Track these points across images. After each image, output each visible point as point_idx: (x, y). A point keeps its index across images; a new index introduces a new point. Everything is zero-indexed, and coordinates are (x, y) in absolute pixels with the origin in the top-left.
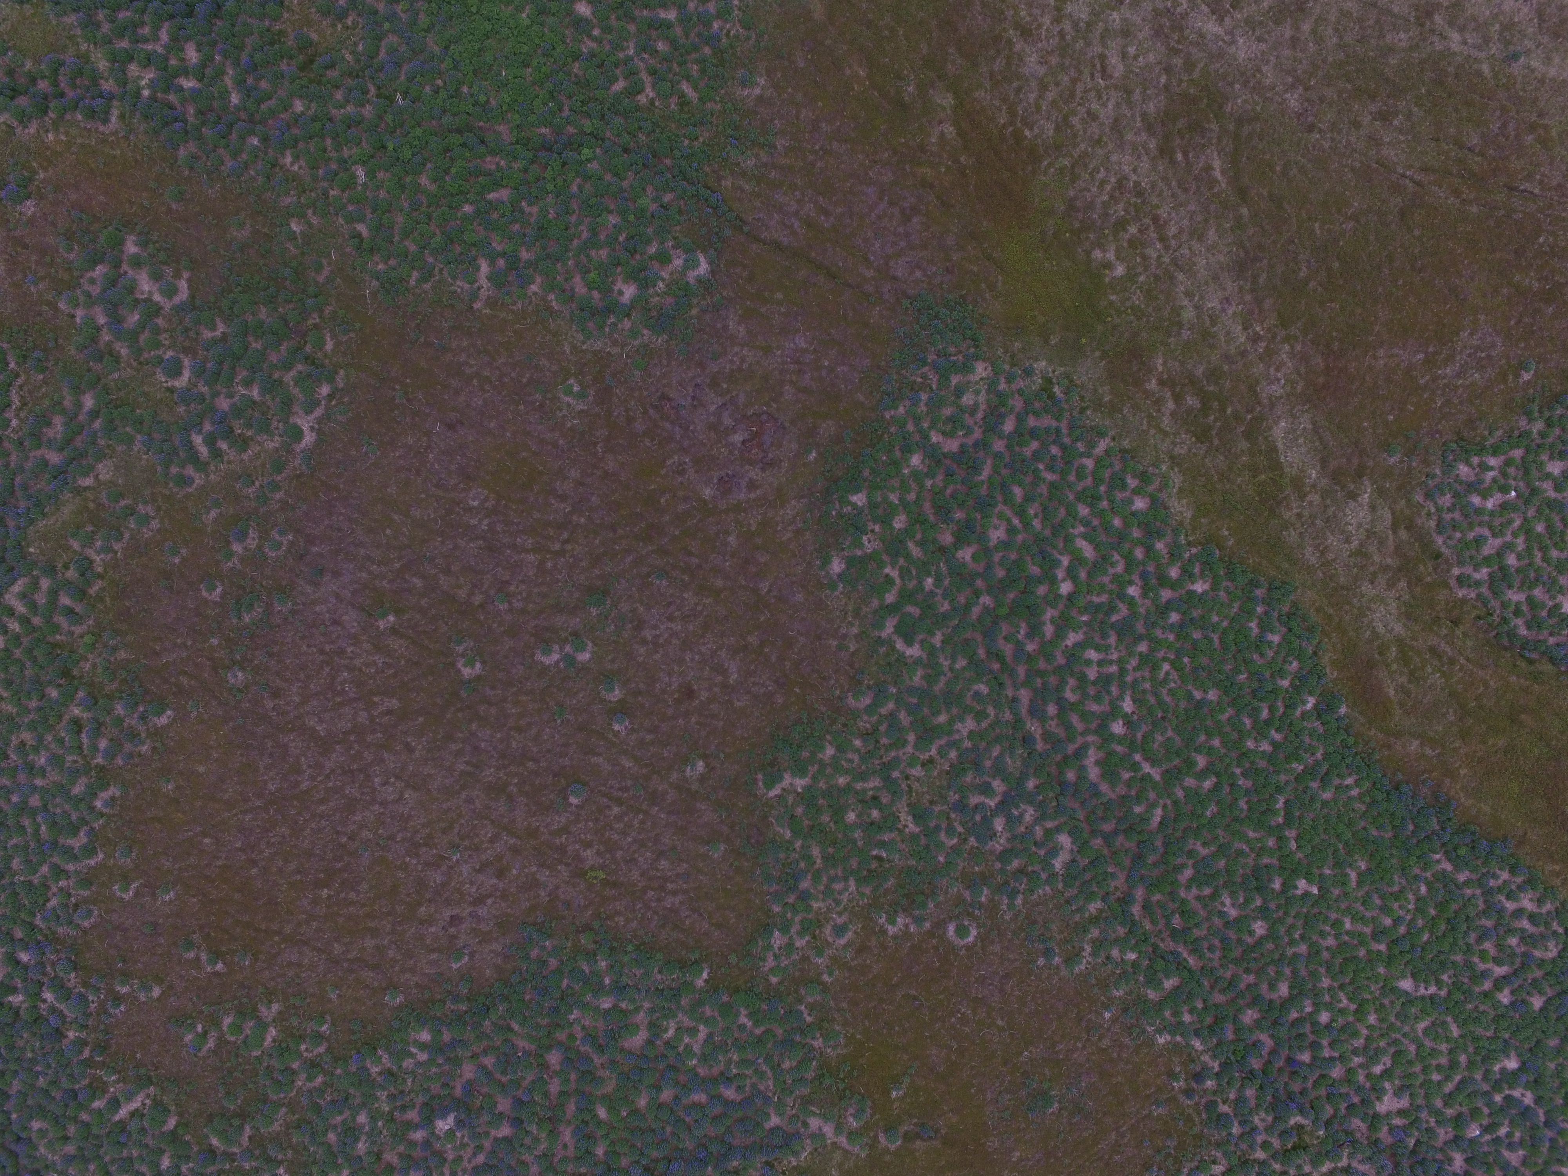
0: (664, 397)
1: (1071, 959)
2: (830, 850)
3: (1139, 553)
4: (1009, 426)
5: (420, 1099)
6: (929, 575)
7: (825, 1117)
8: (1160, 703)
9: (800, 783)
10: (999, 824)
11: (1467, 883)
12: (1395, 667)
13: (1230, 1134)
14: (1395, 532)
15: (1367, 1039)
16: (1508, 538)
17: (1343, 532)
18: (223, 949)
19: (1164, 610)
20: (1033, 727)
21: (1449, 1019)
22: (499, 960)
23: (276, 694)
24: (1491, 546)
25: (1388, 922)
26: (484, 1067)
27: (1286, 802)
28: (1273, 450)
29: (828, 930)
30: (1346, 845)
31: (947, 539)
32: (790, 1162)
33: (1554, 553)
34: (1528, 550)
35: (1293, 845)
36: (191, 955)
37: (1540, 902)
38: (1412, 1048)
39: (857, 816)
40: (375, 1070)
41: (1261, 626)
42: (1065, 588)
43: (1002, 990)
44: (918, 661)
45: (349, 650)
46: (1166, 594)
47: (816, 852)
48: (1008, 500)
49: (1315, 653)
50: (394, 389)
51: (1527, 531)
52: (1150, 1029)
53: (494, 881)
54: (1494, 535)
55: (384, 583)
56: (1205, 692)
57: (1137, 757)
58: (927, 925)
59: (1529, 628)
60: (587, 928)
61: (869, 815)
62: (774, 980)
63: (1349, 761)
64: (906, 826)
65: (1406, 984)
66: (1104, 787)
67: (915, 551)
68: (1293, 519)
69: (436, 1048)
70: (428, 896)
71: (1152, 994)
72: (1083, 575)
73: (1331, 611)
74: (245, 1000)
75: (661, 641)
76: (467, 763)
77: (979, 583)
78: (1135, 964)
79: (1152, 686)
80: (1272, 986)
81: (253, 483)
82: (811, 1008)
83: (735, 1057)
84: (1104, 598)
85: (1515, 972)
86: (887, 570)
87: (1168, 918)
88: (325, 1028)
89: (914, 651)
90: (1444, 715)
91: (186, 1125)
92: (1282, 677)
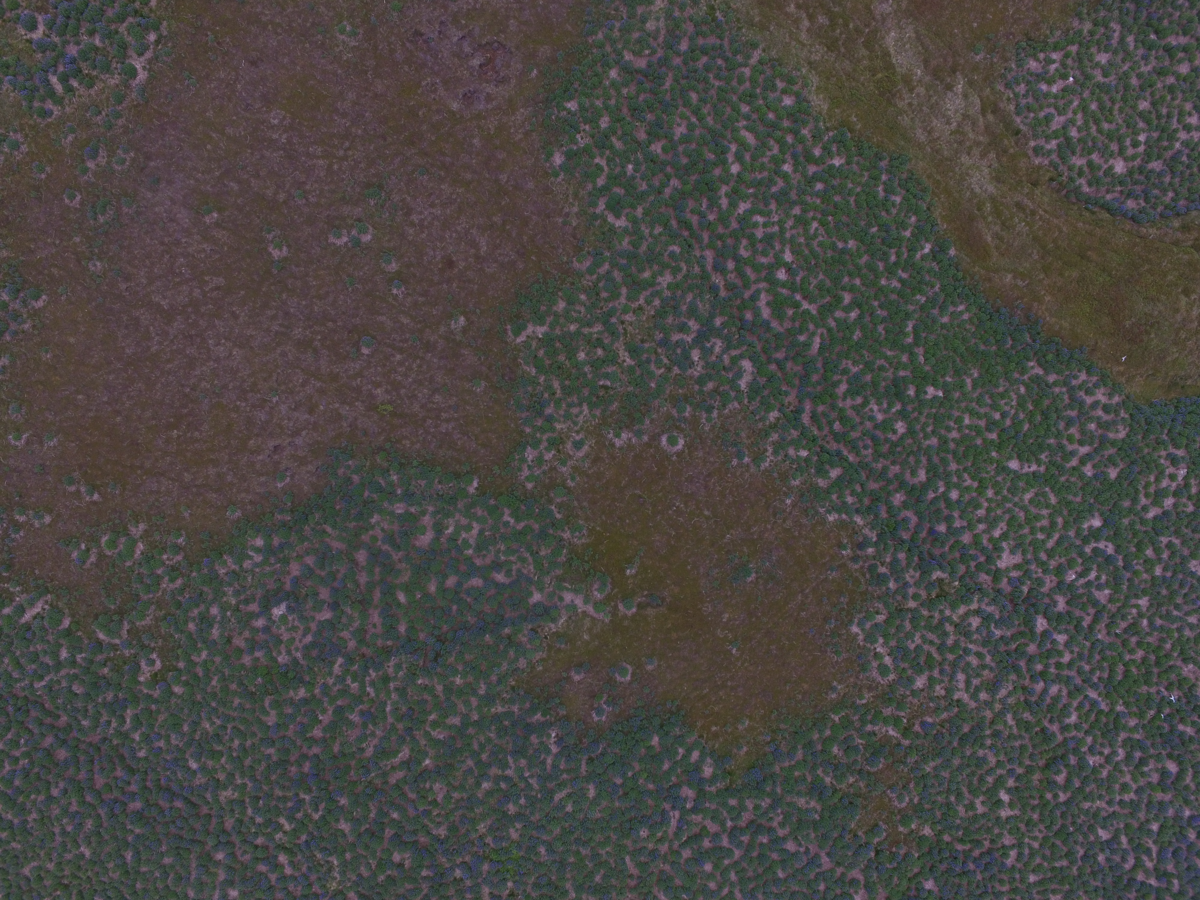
0: (418, 34)
1: (758, 457)
2: (567, 383)
3: (789, 139)
4: (684, 46)
5: (260, 593)
6: (629, 162)
7: (576, 591)
8: (812, 252)
9: (541, 331)
10: (695, 355)
11: (1055, 384)
12: (990, 219)
13: (888, 588)
14: (984, 116)
15: (988, 510)
16: (1070, 115)
17: (944, 116)
18: (98, 483)
19: (811, 181)
20: (717, 279)
21: (1047, 489)
22: (314, 479)
23: (127, 278)
24: (1058, 122)
25: (997, 416)
26: (308, 565)
27: (915, 328)
28: (886, 54)
29: (569, 445)
30: (962, 356)
31: (642, 136)
32: (550, 629)
33: (1106, 126)
34: (1086, 122)
35: (921, 359)
36: (73, 489)
37: (1110, 396)
38: (1022, 514)
39: (587, 355)
40: (222, 571)
41: (885, 191)
42: (735, 169)
43: (706, 487)
44: (625, 230)
45: (184, 240)
46: (812, 169)
47: (556, 385)
48: (687, 104)
49: (928, 209)
50: (207, 36)
51: (1084, 109)
52: (822, 510)
53: (307, 416)
54: (1059, 114)
55: (208, 188)
56: (846, 242)
57: (798, 297)
58: (645, 438)
59: (1090, 185)
60: (381, 449)
61: (595, 353)
62: (529, 486)
63: (959, 291)
64: (624, 361)
65: (1014, 465)
66: (774, 324)
67: (618, 145)
68: (906, 108)
69: (269, 551)
70: (256, 431)
71: (822, 483)
72: (747, 157)
73: (939, 178)
74: (117, 521)
75: (426, 223)
76: (280, 325)
77: (669, 169)
78: (807, 460)
79: (806, 239)
80: (913, 473)
81: (100, 113)
82: (560, 506)
83: (503, 548)
84: (766, 174)
85: (1095, 450)
86: (597, 160)
87: (830, 424)
88: (180, 540)
89: (621, 223)
90: (1030, 255)
91: (77, 623)
92: (905, 229)
